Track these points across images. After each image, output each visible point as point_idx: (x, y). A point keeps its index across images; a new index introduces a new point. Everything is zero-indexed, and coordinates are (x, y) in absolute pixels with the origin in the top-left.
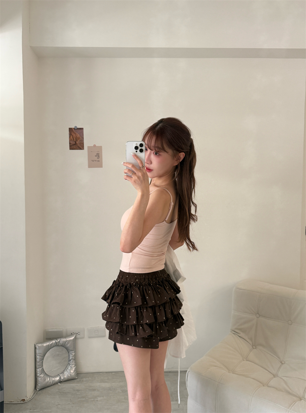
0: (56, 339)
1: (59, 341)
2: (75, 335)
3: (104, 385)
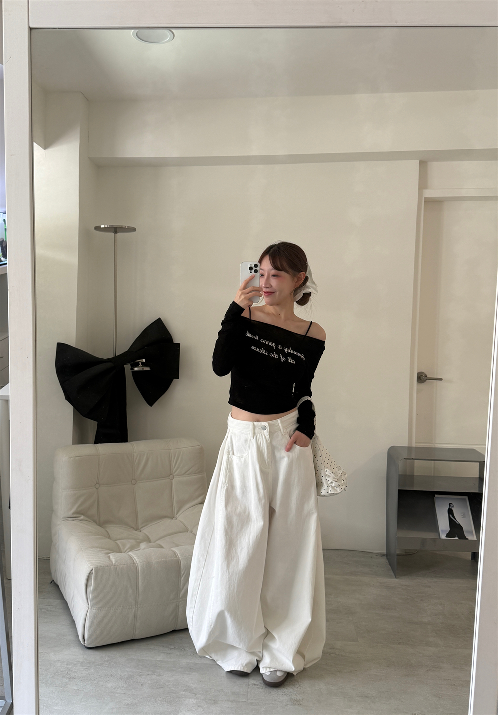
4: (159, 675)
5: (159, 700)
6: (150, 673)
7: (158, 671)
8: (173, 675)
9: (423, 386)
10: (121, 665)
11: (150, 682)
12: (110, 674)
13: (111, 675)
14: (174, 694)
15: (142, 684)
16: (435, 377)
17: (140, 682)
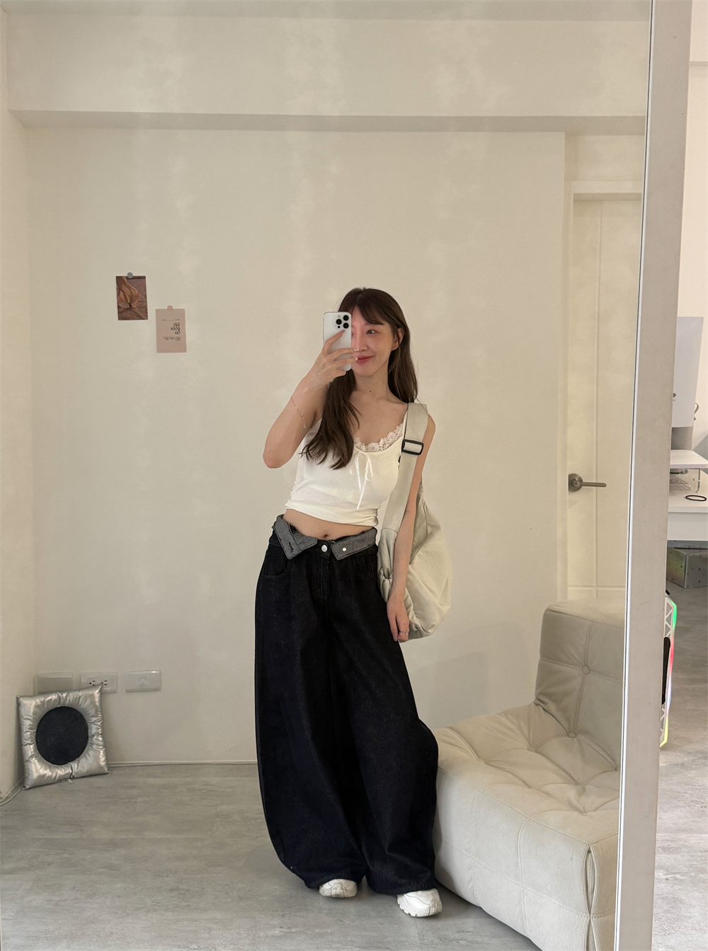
1: (66, 696)
2: (100, 687)
9: (577, 496)
16: (594, 481)
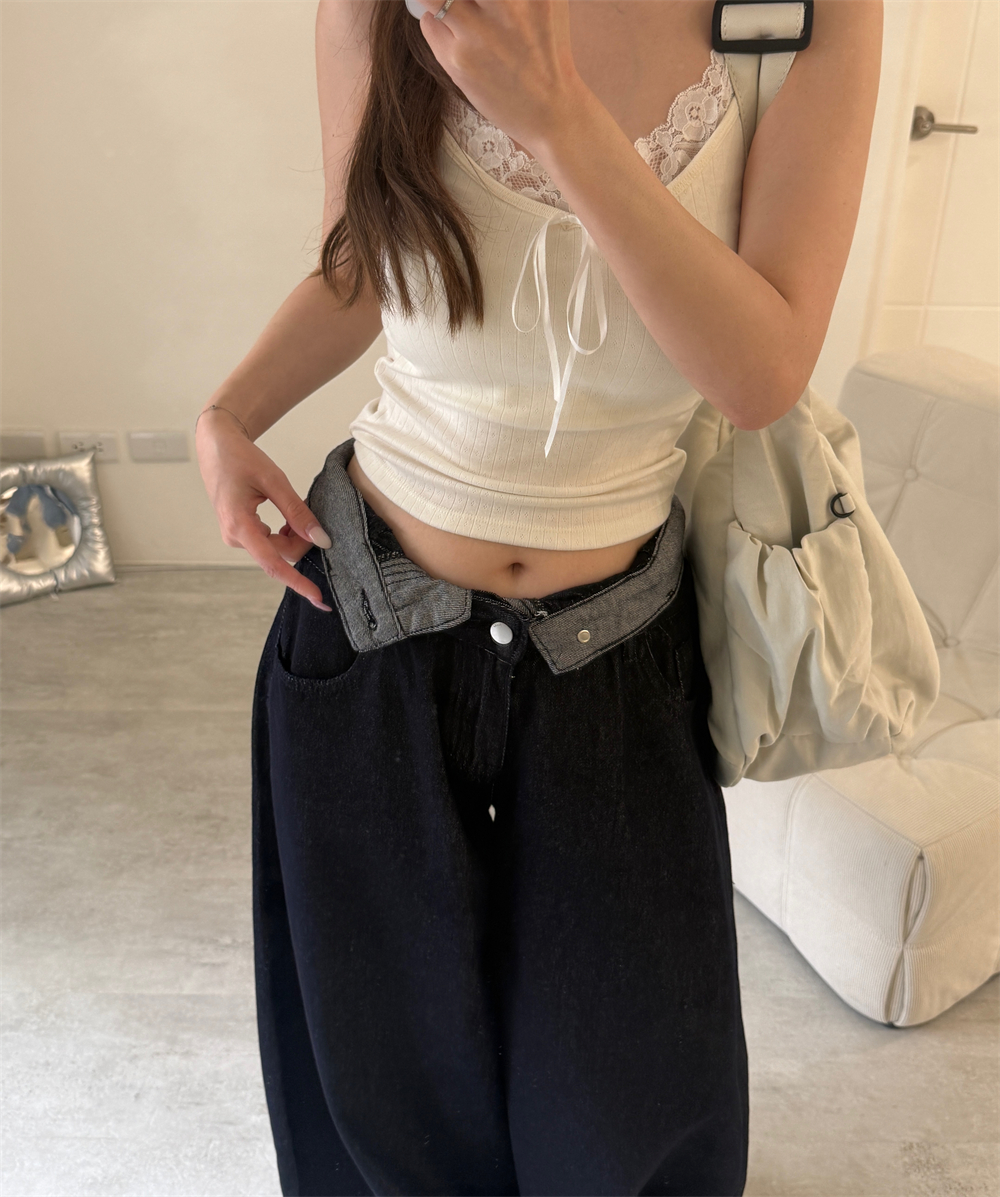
0: (26, 461)
1: (35, 470)
2: (91, 455)
3: (184, 598)
4: (187, 1054)
5: (186, 1156)
6: (162, 1045)
7: (186, 1036)
8: (228, 1050)
10: (76, 1024)
11: (160, 1083)
12: (42, 1061)
13: (47, 1064)
14: (231, 1129)
15: (137, 1096)
17: (131, 1086)
